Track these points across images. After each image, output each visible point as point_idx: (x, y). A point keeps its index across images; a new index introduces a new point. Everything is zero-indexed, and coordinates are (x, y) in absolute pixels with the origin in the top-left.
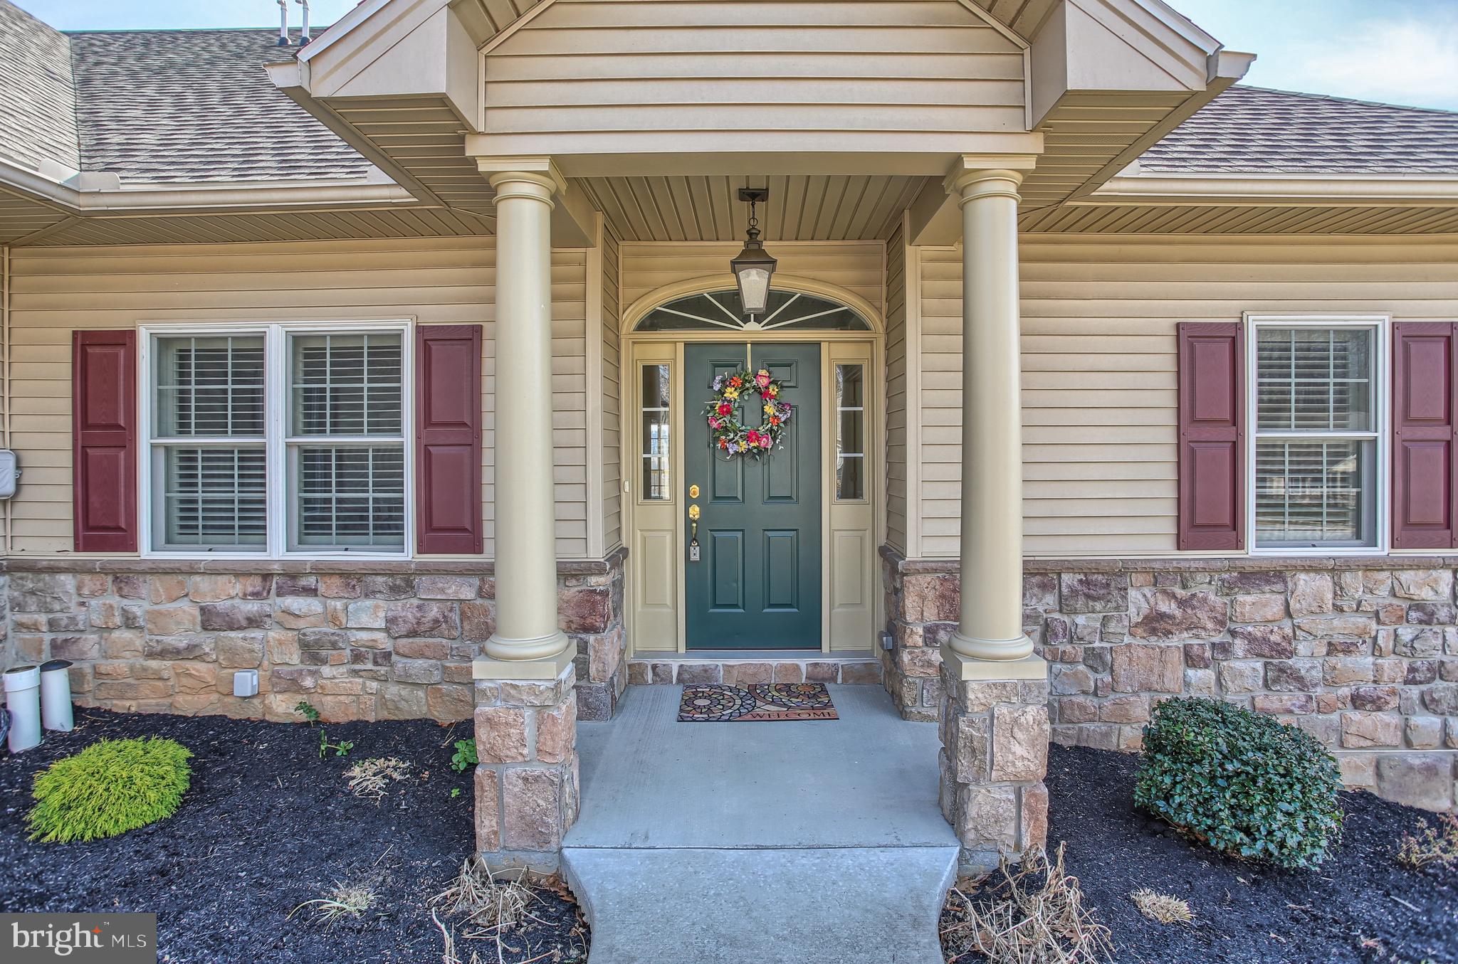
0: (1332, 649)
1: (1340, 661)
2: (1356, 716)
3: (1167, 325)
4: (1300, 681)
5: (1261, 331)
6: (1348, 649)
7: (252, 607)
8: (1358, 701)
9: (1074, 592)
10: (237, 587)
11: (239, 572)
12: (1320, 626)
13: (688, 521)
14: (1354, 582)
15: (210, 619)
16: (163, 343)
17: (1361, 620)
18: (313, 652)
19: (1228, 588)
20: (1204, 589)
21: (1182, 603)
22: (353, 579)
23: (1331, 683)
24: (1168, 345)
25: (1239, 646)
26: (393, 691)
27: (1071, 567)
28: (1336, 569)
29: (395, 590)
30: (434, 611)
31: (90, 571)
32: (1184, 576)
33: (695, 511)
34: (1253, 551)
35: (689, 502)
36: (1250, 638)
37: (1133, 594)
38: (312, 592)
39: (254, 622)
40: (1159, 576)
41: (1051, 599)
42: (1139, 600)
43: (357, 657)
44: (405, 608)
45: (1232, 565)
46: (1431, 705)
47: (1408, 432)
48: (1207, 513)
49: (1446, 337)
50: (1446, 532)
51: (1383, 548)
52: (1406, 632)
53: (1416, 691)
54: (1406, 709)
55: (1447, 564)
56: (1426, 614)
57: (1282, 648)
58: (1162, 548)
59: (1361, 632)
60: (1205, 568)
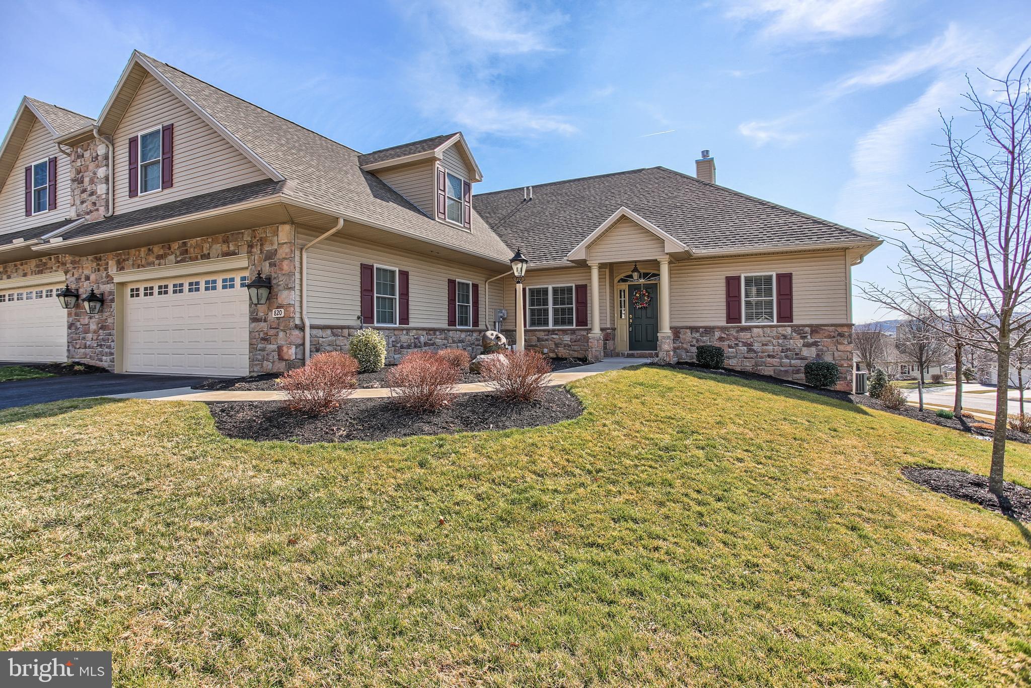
0: (763, 345)
1: (765, 347)
2: (769, 359)
3: (724, 277)
4: (755, 352)
5: (746, 277)
6: (766, 345)
7: (546, 337)
8: (769, 356)
9: (703, 332)
10: (543, 334)
11: (544, 331)
12: (759, 339)
13: (629, 323)
14: (768, 330)
15: (539, 340)
16: (530, 289)
17: (769, 338)
18: (557, 345)
19: (738, 332)
20: (733, 332)
21: (727, 335)
22: (564, 332)
23: (763, 352)
24: (724, 281)
25: (740, 344)
26: (571, 352)
27: (702, 327)
28: (763, 327)
29: (572, 333)
30: (579, 337)
32: (728, 329)
33: (631, 321)
34: (743, 323)
35: (629, 318)
36: (743, 342)
37: (716, 333)
38: (557, 334)
39: (547, 340)
40: (722, 329)
41: (698, 334)
42: (717, 334)
43: (565, 346)
44: (574, 337)
45: (738, 327)
46: (787, 357)
47: (780, 297)
48: (733, 316)
49: (789, 276)
50: (790, 319)
51: (775, 323)
52: (780, 341)
53: (783, 354)
54: (781, 358)
55: (789, 326)
56: (785, 337)
57: (751, 345)
58: (723, 323)
59: (769, 341)
60: (732, 327)
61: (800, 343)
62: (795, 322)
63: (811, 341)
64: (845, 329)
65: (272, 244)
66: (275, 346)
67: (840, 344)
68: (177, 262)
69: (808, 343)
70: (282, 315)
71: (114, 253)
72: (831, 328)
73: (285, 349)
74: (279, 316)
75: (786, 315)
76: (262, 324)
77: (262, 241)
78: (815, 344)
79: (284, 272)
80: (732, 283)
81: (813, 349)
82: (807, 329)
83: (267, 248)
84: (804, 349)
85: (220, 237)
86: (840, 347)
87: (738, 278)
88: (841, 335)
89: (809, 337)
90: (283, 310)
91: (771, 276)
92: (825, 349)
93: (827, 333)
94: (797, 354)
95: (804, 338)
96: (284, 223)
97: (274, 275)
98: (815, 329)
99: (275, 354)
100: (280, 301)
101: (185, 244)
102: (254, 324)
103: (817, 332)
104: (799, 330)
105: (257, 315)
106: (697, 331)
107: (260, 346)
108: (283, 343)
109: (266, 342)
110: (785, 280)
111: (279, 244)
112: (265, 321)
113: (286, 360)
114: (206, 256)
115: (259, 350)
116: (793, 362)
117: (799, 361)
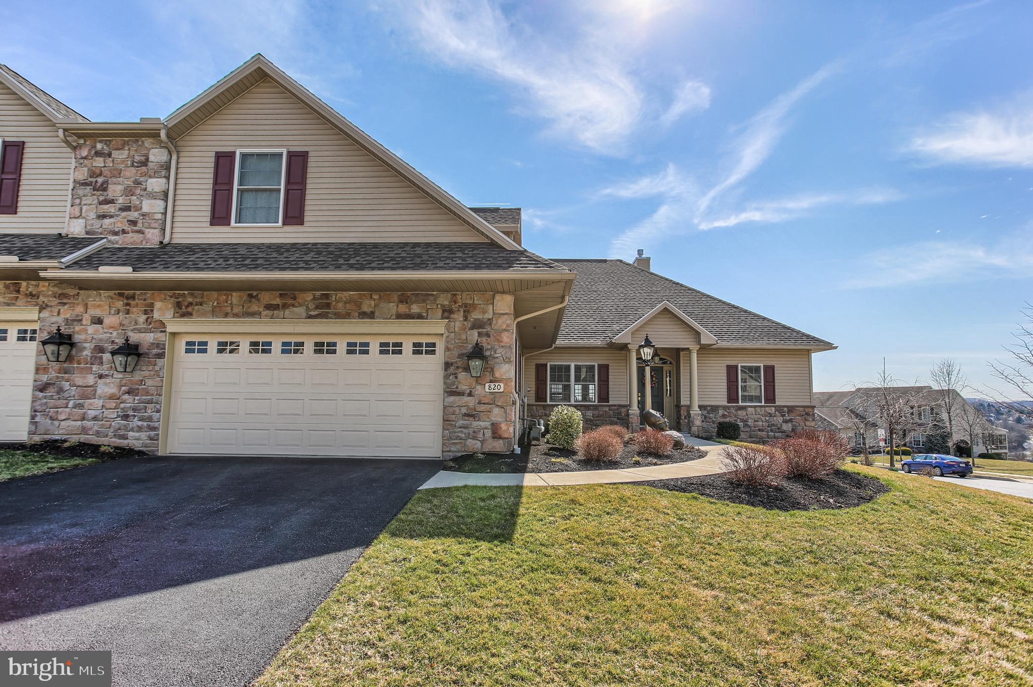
0: (755, 421)
1: (756, 423)
2: (759, 433)
3: (725, 365)
4: (750, 427)
5: (741, 366)
6: (757, 421)
8: (759, 430)
9: (710, 410)
12: (752, 417)
13: (638, 400)
14: (758, 409)
16: (552, 366)
17: (759, 416)
19: (736, 410)
20: (733, 410)
21: (728, 412)
22: (587, 407)
23: (755, 427)
24: (725, 369)
25: (739, 420)
27: (709, 406)
28: (755, 407)
29: (594, 409)
30: (601, 413)
31: (539, 405)
32: (729, 408)
33: (640, 398)
34: (740, 404)
35: (638, 397)
36: (740, 419)
40: (724, 408)
41: (706, 412)
42: (721, 412)
44: (596, 412)
45: (737, 406)
46: (772, 431)
47: (767, 384)
48: (732, 397)
49: (773, 368)
50: (774, 401)
51: (763, 404)
52: (767, 418)
53: (769, 428)
54: (767, 432)
55: (773, 406)
56: (770, 415)
57: (746, 421)
58: (724, 403)
59: (760, 418)
60: (733, 406)
61: (780, 419)
62: (777, 403)
63: (788, 418)
64: (810, 410)
65: (484, 312)
66: (488, 424)
67: (806, 420)
68: (310, 317)
69: (786, 419)
70: (502, 390)
71: (170, 293)
72: (801, 409)
73: (504, 427)
74: (497, 390)
75: (771, 397)
76: (466, 399)
77: (468, 310)
78: (791, 421)
79: (502, 344)
80: (732, 371)
81: (790, 425)
82: (785, 409)
83: (476, 315)
84: (784, 424)
85: (395, 296)
86: (807, 423)
87: (736, 367)
88: (808, 414)
89: (787, 415)
90: (502, 385)
91: (759, 367)
92: (797, 424)
93: (799, 413)
94: (778, 429)
95: (783, 416)
96: (503, 292)
97: (485, 346)
98: (791, 409)
99: (488, 433)
100: (497, 374)
101: (327, 296)
102: (452, 399)
103: (792, 412)
104: (779, 409)
105: (457, 388)
106: (705, 410)
107: (461, 423)
108: (500, 420)
109: (471, 419)
110: (770, 371)
111: (494, 314)
112: (470, 395)
113: (505, 438)
114: (371, 315)
115: (460, 427)
116: (776, 434)
117: (780, 434)
